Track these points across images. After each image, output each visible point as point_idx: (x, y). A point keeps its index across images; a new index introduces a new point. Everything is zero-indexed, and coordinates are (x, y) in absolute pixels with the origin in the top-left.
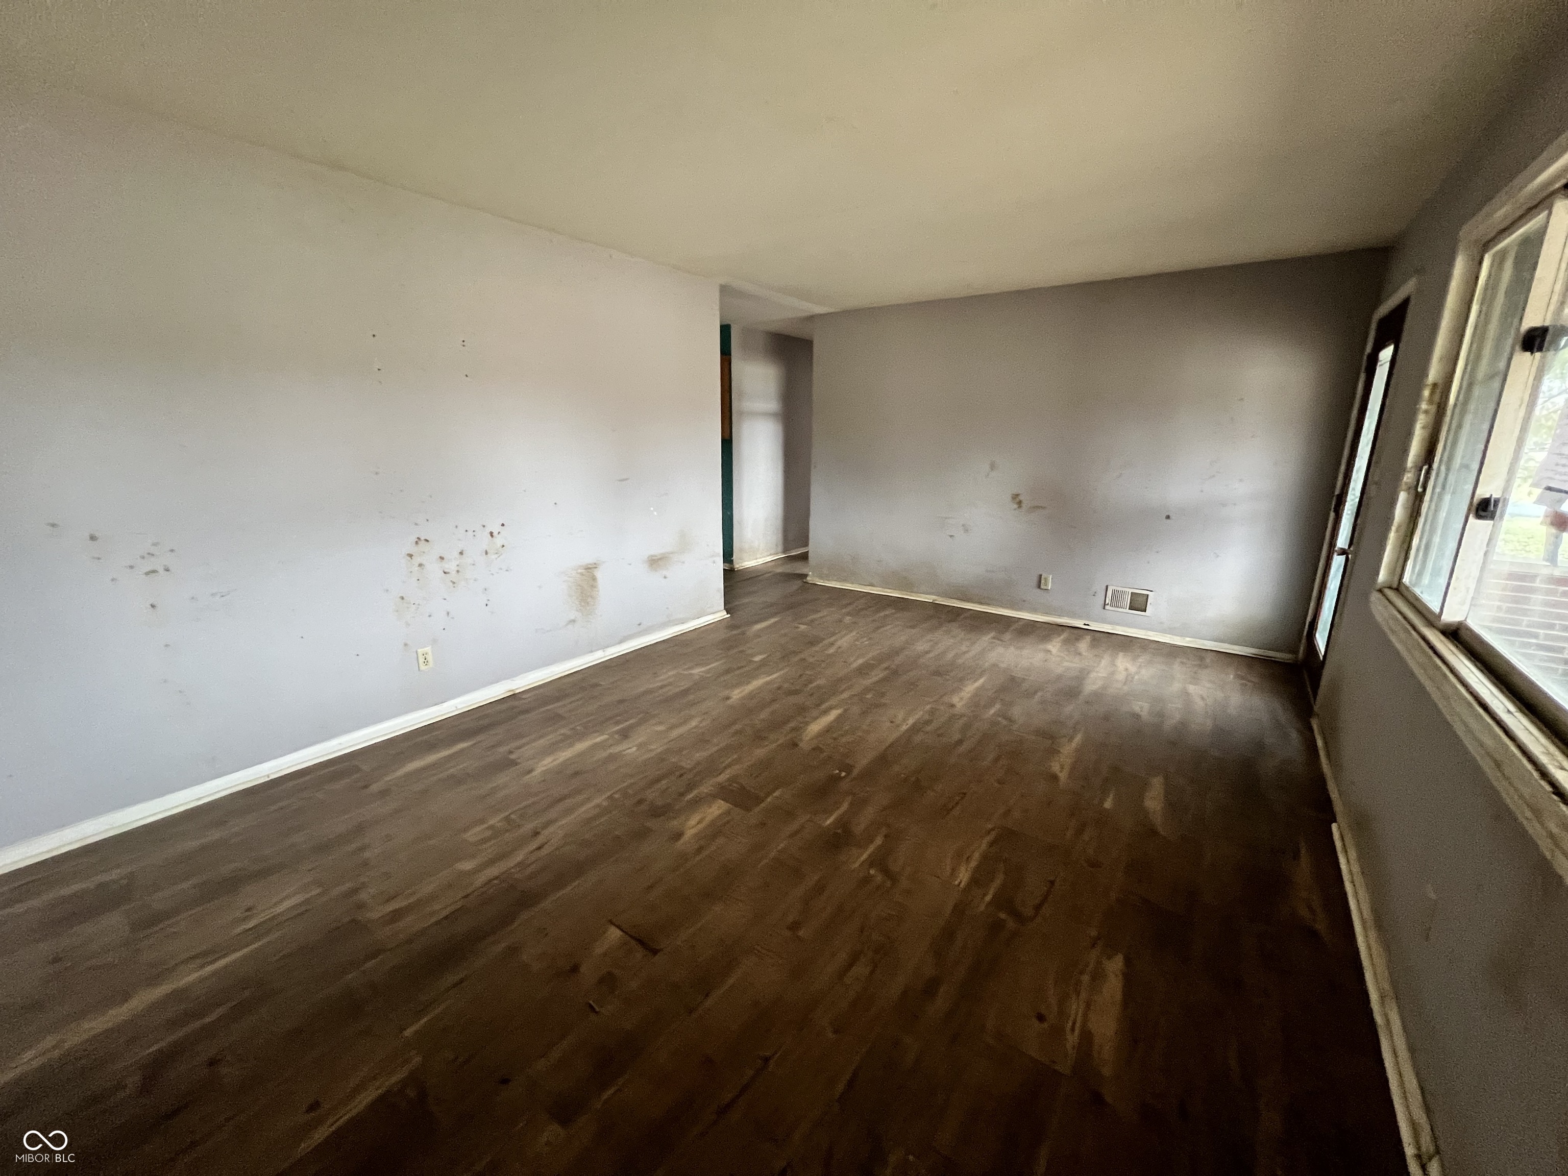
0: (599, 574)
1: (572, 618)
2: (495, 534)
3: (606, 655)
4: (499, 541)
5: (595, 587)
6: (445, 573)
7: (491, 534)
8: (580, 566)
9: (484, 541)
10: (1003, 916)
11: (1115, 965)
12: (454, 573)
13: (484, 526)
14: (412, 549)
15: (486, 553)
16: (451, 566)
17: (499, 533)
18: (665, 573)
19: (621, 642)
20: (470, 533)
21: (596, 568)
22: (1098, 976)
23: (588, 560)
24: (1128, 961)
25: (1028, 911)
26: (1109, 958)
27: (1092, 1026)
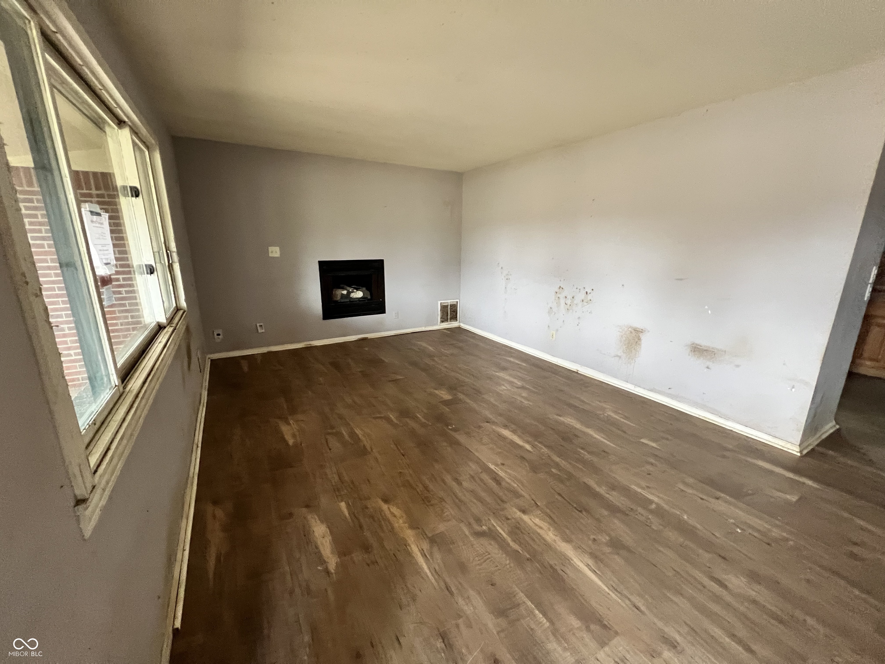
0: (643, 337)
1: (620, 355)
2: (588, 293)
3: (635, 390)
4: (589, 297)
5: (639, 344)
6: (566, 304)
7: (587, 293)
8: (631, 327)
9: (582, 295)
10: (334, 431)
11: (291, 442)
12: (568, 305)
13: (584, 288)
14: (557, 290)
15: (583, 301)
16: (569, 302)
17: (590, 293)
18: (708, 363)
19: (651, 390)
20: (578, 290)
21: (642, 332)
22: (294, 436)
23: (638, 325)
24: (287, 444)
25: (328, 437)
26: (294, 442)
27: (289, 427)
